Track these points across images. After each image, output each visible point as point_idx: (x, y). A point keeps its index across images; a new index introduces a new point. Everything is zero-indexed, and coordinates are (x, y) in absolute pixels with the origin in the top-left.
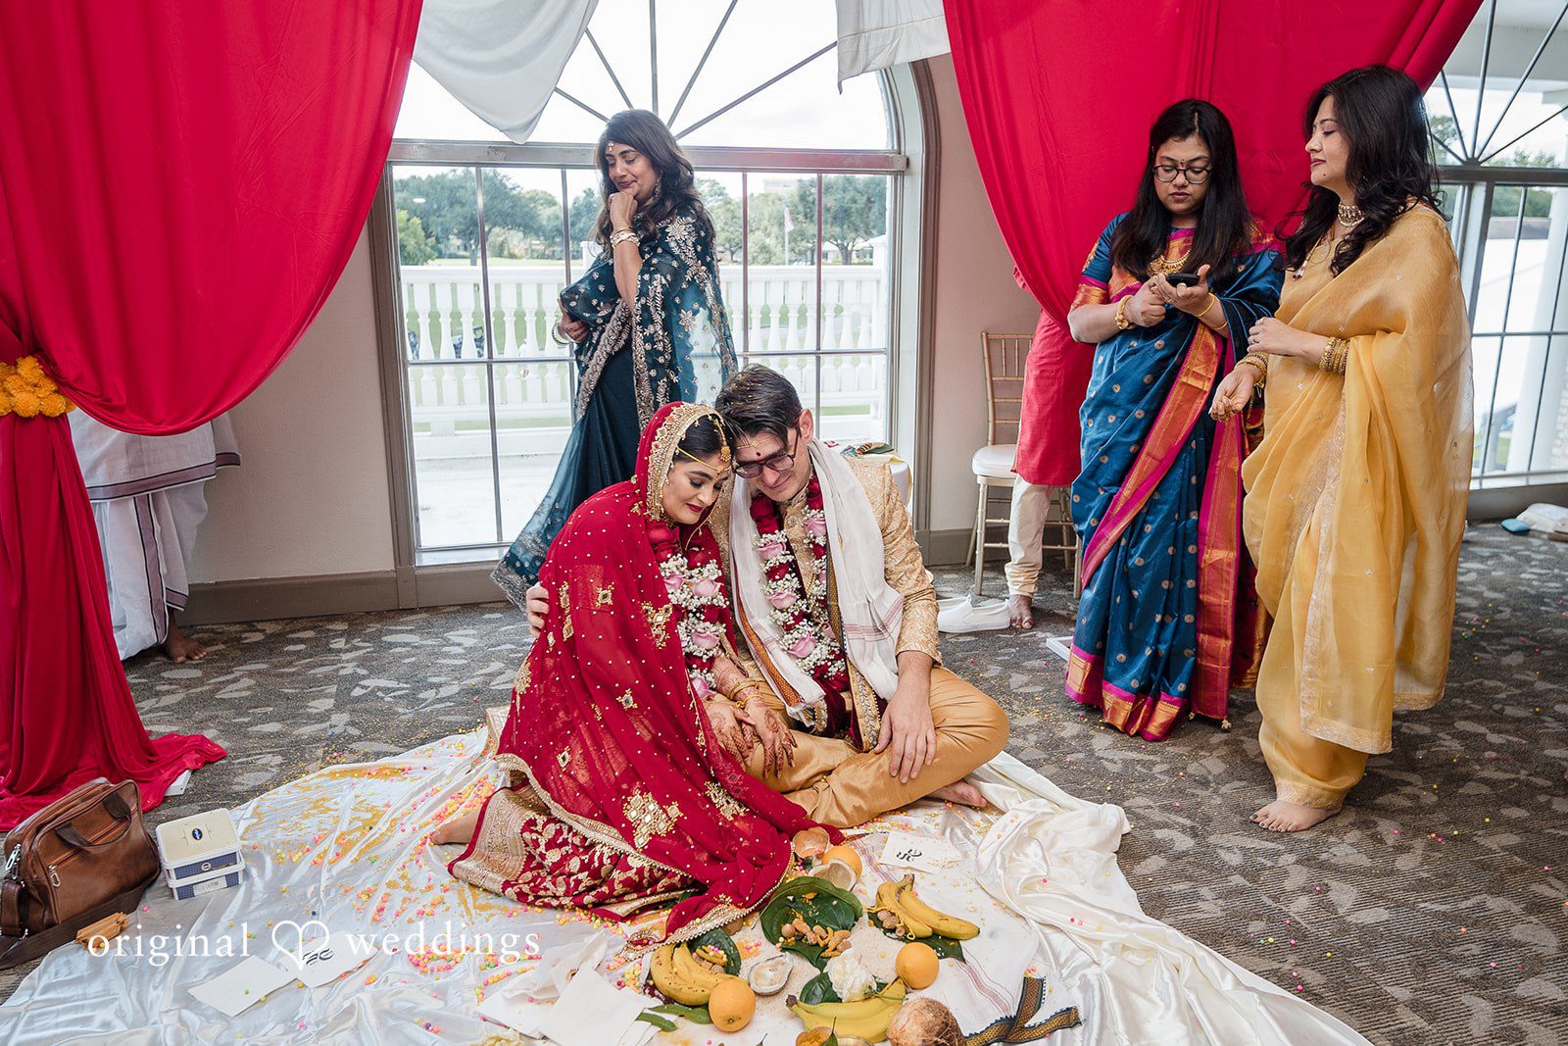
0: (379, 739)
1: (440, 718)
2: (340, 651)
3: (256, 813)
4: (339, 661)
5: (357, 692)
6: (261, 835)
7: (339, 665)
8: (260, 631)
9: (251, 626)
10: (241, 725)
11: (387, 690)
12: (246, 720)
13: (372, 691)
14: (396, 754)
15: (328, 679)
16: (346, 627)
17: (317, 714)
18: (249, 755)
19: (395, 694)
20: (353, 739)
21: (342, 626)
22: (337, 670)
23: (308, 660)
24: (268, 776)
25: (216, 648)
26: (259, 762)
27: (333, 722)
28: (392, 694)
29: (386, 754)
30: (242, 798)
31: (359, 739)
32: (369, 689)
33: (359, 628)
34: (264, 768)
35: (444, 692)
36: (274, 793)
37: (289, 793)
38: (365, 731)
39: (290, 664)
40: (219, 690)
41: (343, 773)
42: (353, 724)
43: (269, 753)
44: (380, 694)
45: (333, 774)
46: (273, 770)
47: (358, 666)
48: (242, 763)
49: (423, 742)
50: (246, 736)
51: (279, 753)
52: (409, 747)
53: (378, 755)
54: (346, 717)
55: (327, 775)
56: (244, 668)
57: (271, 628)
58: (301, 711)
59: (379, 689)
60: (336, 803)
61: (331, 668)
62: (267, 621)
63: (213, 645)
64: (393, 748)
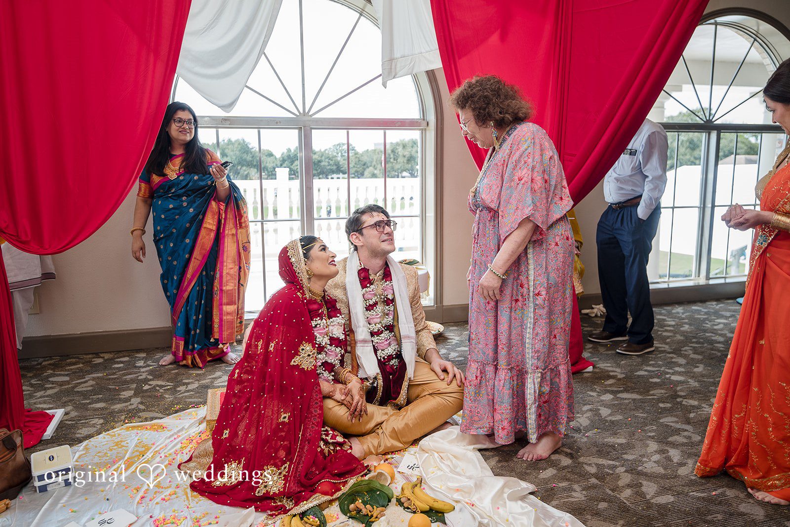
0: (154, 410)
1: (187, 400)
2: (141, 367)
3: (86, 448)
4: (139, 372)
5: (146, 387)
6: (86, 459)
7: (139, 374)
8: (102, 357)
9: (97, 355)
10: (85, 404)
11: (161, 386)
12: (88, 401)
13: (154, 387)
14: (161, 418)
15: (132, 381)
16: (145, 355)
17: (124, 398)
18: (87, 419)
19: (165, 388)
20: (140, 411)
21: (143, 355)
22: (138, 376)
23: (124, 372)
24: (95, 429)
25: (78, 366)
26: (92, 423)
27: (132, 403)
28: (163, 388)
29: (156, 418)
30: (80, 441)
31: (144, 410)
32: (152, 386)
33: (152, 356)
34: (94, 426)
35: (190, 387)
36: (96, 438)
37: (104, 438)
38: (147, 407)
39: (114, 374)
40: (76, 386)
41: (133, 427)
42: (141, 403)
43: (97, 418)
44: (157, 388)
45: (128, 428)
46: (98, 426)
47: (148, 375)
48: (83, 423)
49: (176, 412)
50: (87, 410)
51: (102, 418)
52: (168, 415)
53: (152, 419)
54: (139, 400)
55: (125, 429)
56: (91, 376)
57: (107, 356)
58: (116, 397)
59: (158, 386)
60: (127, 443)
61: (135, 375)
62: (105, 353)
63: (77, 365)
64: (160, 415)
